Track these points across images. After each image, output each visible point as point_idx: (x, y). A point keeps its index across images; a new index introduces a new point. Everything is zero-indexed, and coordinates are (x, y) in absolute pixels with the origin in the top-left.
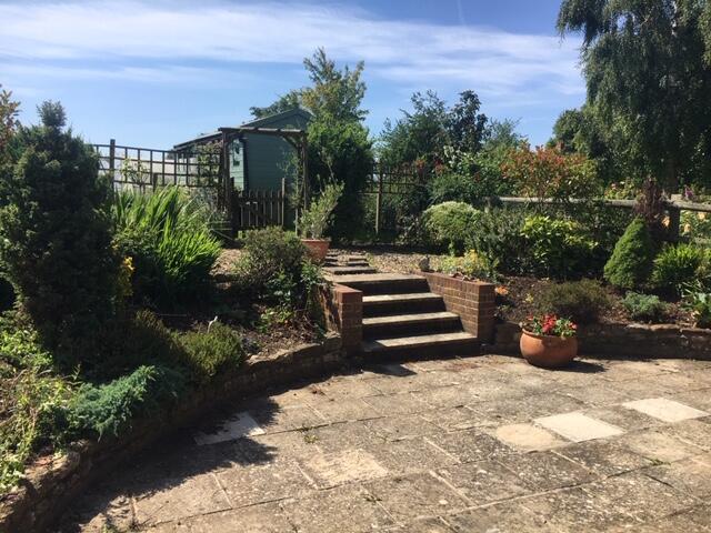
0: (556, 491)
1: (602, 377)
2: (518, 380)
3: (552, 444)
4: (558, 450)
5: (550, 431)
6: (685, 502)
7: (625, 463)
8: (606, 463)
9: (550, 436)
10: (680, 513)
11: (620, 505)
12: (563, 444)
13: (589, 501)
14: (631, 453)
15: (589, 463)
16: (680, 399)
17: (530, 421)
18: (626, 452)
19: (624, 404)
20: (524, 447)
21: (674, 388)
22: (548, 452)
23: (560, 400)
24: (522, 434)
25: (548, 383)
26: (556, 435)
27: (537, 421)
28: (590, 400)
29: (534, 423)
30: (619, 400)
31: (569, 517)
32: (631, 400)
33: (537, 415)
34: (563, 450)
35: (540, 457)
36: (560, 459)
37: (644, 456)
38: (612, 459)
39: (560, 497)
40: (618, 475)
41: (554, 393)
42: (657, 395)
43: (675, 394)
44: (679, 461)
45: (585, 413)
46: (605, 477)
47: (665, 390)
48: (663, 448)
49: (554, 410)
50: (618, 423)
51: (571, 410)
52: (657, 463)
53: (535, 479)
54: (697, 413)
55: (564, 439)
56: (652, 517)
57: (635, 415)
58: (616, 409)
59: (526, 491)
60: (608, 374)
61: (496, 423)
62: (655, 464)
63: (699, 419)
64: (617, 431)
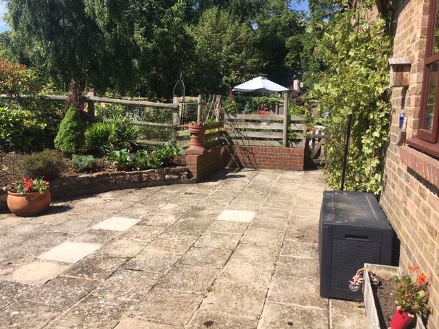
0: (76, 304)
1: (72, 213)
2: (13, 231)
3: (59, 271)
4: (65, 273)
5: (54, 261)
6: (154, 277)
7: (111, 266)
8: (100, 271)
9: (55, 265)
10: (155, 286)
11: (120, 296)
12: (67, 268)
13: (101, 302)
14: (112, 258)
15: (89, 274)
16: (122, 215)
17: (36, 259)
18: (108, 258)
19: (93, 227)
20: (40, 280)
21: (116, 209)
22: (58, 277)
23: (51, 236)
24: (34, 271)
25: (37, 226)
26: (59, 263)
27: (42, 256)
28: (71, 230)
29: (39, 259)
30: (89, 226)
31: (94, 320)
32: (96, 223)
33: (39, 252)
34: (69, 272)
35: (54, 284)
36: (69, 279)
37: (119, 258)
38: (102, 266)
39: (81, 307)
40: (110, 276)
41: (44, 233)
42: (109, 216)
43: (118, 212)
44: (139, 254)
45: (72, 241)
46: (103, 281)
47: (112, 212)
48: (127, 248)
49: (50, 245)
50: (95, 241)
51: (62, 242)
52: (129, 259)
53: (58, 301)
54: (135, 221)
55: (66, 264)
56: (142, 295)
57: (103, 233)
58: (90, 232)
59: (56, 313)
60: (75, 210)
61: (10, 270)
62: (128, 260)
63: (138, 224)
64: (97, 247)
